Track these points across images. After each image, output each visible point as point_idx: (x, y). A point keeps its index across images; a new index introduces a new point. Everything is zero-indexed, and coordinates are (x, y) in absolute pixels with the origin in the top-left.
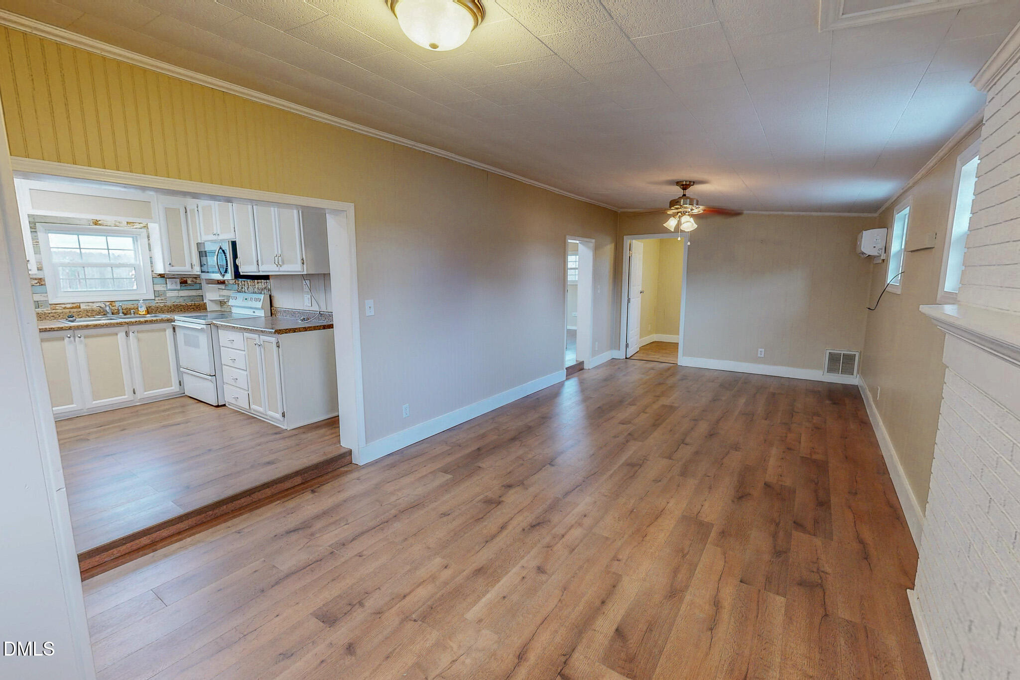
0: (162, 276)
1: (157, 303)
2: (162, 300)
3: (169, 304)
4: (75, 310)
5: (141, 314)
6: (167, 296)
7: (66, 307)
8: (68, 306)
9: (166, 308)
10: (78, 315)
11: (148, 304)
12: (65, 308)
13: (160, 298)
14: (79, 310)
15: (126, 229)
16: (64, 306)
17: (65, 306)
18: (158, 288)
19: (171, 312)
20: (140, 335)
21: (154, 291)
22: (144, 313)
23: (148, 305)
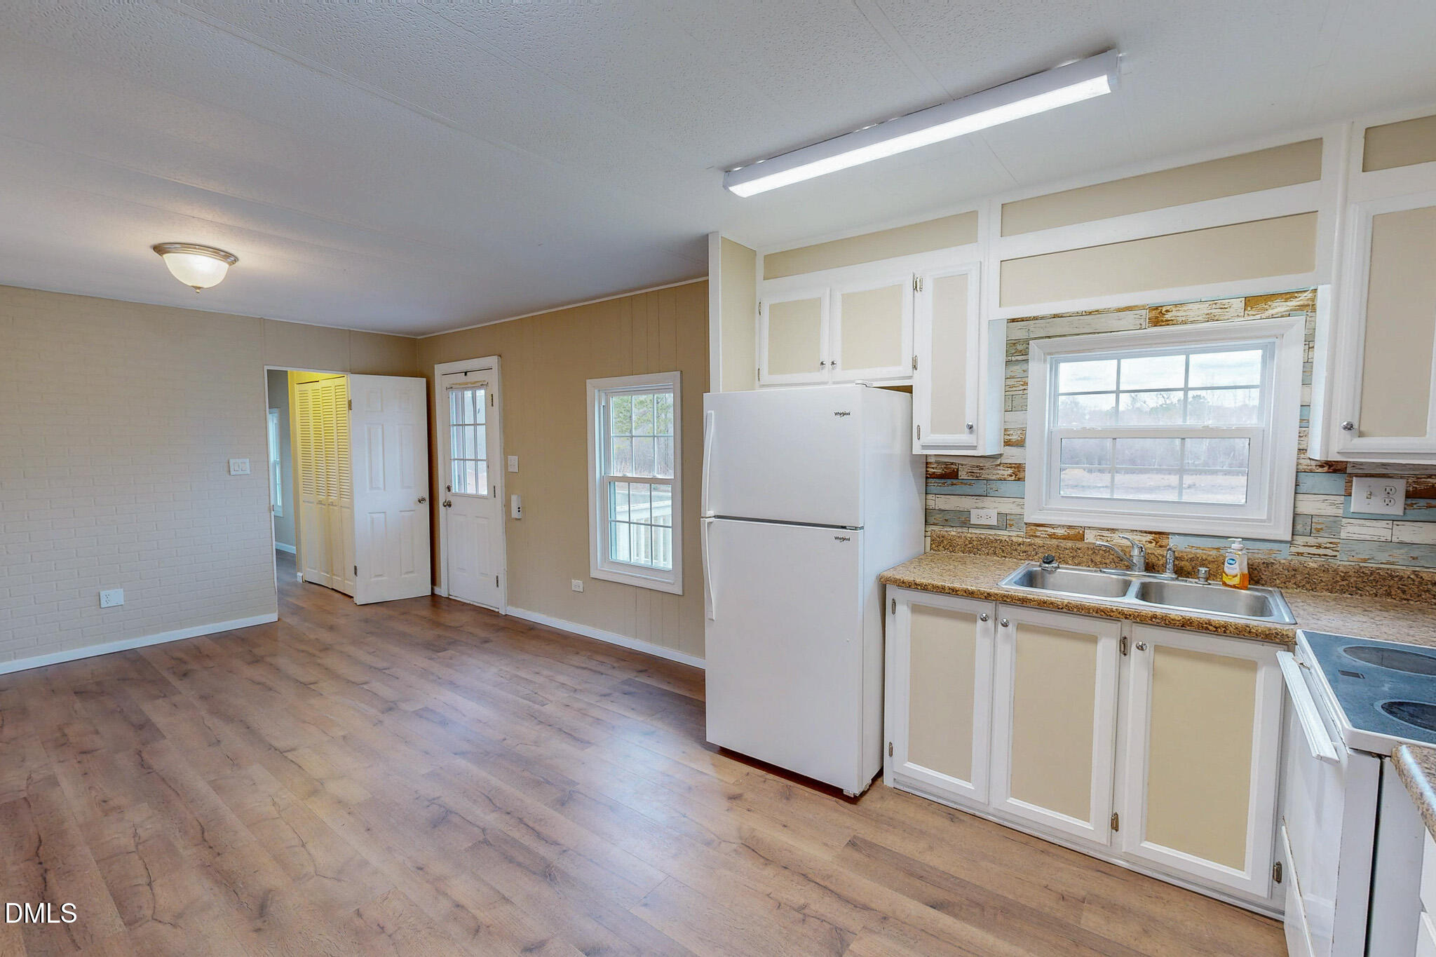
0: (1334, 467)
1: (1302, 554)
2: (1319, 547)
3: (1343, 562)
4: (1069, 544)
5: (1228, 582)
6: (1343, 535)
7: (1054, 534)
8: (1060, 532)
9: (1325, 577)
10: (1073, 557)
11: (1261, 553)
12: (1052, 536)
13: (1311, 541)
14: (1079, 545)
15: (1238, 322)
16: (1050, 530)
17: (1053, 531)
18: (1309, 505)
19: (1342, 591)
20: (1163, 661)
21: (1295, 515)
22: (1236, 581)
23: (1260, 557)
